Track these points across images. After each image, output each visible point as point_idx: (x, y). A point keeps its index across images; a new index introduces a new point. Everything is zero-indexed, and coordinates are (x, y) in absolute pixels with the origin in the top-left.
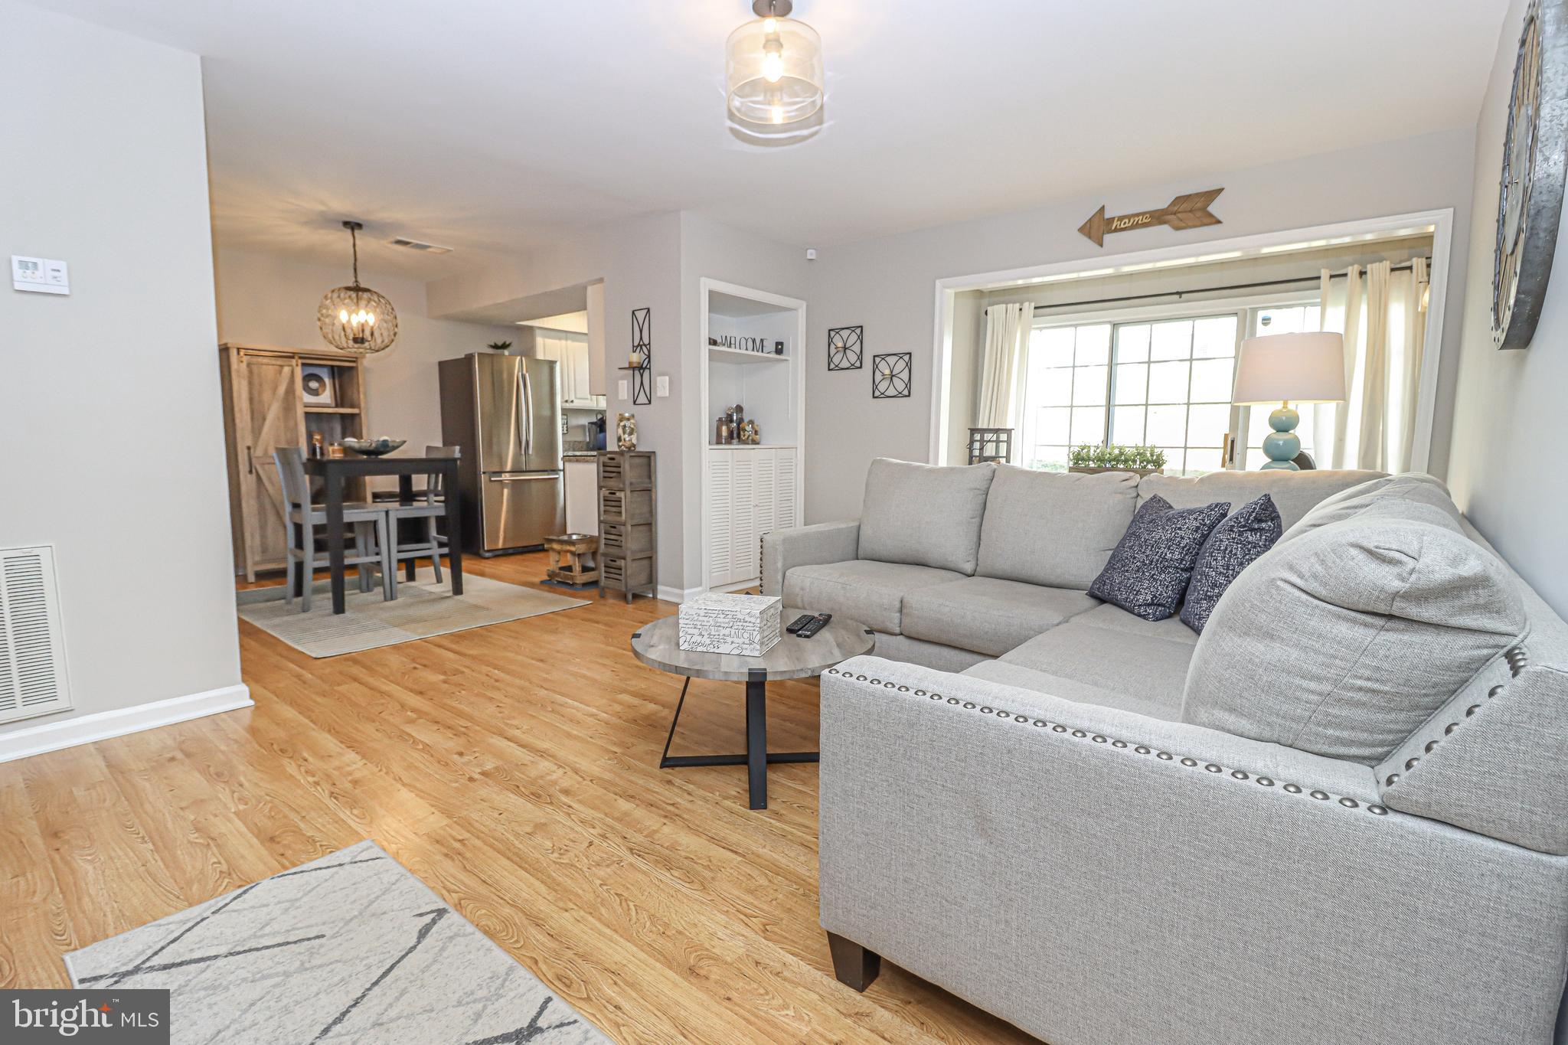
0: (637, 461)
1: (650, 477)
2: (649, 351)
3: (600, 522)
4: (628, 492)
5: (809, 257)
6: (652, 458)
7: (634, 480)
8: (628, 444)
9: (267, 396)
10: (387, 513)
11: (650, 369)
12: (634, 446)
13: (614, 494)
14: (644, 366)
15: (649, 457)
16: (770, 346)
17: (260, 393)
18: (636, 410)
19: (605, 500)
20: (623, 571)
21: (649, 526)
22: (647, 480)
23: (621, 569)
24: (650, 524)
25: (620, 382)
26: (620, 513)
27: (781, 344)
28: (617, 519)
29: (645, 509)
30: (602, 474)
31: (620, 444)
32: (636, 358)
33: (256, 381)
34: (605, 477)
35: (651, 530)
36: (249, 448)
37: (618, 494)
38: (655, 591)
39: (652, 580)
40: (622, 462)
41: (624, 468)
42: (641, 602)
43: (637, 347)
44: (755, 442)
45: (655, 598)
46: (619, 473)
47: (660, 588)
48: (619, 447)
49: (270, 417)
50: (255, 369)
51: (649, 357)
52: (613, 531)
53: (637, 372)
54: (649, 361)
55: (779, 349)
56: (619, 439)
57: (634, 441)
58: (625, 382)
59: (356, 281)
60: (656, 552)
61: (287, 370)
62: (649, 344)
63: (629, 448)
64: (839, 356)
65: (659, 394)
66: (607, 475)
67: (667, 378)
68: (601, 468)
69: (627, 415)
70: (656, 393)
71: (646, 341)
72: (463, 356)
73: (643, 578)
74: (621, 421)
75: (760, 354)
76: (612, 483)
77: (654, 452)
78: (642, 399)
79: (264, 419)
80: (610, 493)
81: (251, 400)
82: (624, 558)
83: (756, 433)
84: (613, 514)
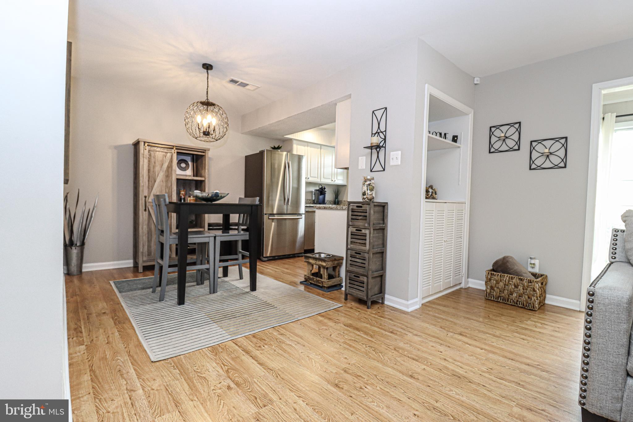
0: (377, 208)
1: (383, 220)
2: (385, 137)
3: (347, 249)
4: (372, 231)
5: (476, 82)
6: (386, 207)
7: (375, 222)
8: (369, 197)
9: (157, 168)
10: (215, 237)
11: (385, 147)
12: (373, 198)
13: (361, 231)
14: (381, 145)
15: (383, 207)
17: (154, 167)
18: (373, 174)
19: (352, 235)
20: (365, 285)
21: (382, 254)
22: (381, 222)
23: (364, 283)
24: (382, 253)
25: (360, 158)
26: (365, 244)
27: (457, 136)
28: (363, 248)
29: (380, 242)
30: (350, 217)
31: (365, 197)
32: (376, 140)
33: (153, 160)
34: (352, 219)
35: (382, 257)
36: (145, 197)
37: (363, 231)
38: (383, 299)
39: (382, 291)
40: (368, 209)
41: (370, 214)
42: (376, 306)
43: (375, 134)
44: (434, 198)
45: (383, 303)
46: (366, 216)
47: (387, 296)
48: (364, 198)
49: (158, 180)
50: (152, 153)
51: (385, 139)
52: (358, 256)
53: (374, 151)
54: (385, 142)
55: (455, 139)
56: (364, 194)
57: (374, 195)
58: (365, 157)
59: (207, 99)
60: (385, 272)
61: (169, 155)
62: (386, 131)
63: (370, 200)
64: (499, 143)
65: (392, 163)
66: (354, 217)
67: (400, 152)
68: (350, 213)
69: (369, 177)
70: (389, 163)
71: (382, 128)
72: (259, 152)
73: (376, 289)
74: (365, 181)
75: (444, 140)
76: (360, 223)
77: (387, 203)
78: (378, 167)
79: (155, 181)
80: (356, 230)
81: (149, 171)
82: (367, 276)
83: (436, 194)
84: (359, 244)
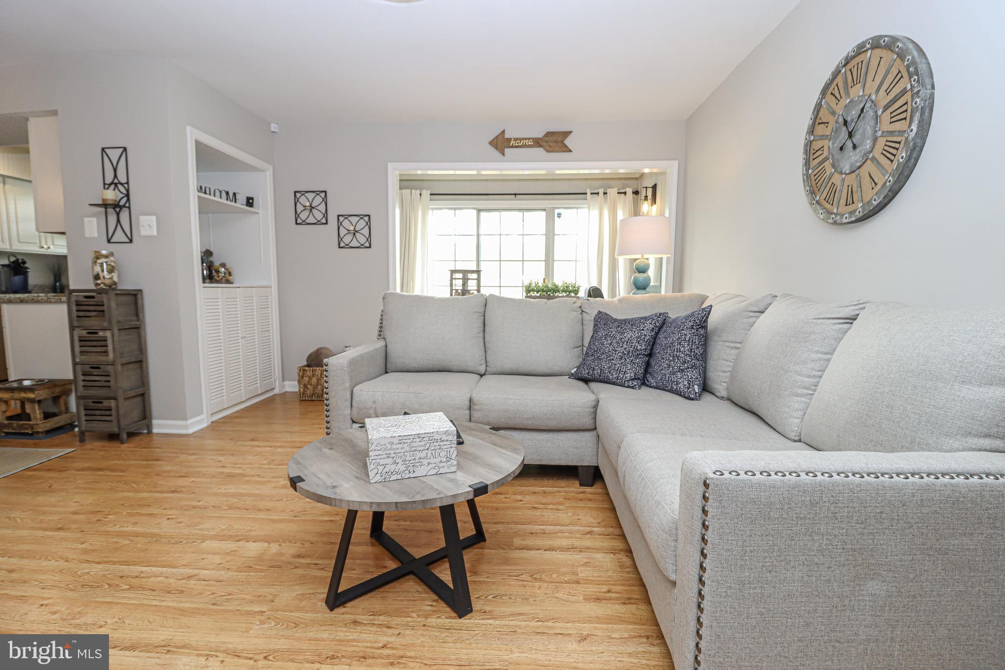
0: (123, 299)
1: (137, 315)
2: (128, 191)
3: (75, 364)
4: (116, 331)
5: (273, 130)
6: (139, 296)
7: (120, 319)
8: (107, 282)
11: (129, 208)
12: (115, 283)
13: (96, 333)
14: (122, 203)
15: (134, 297)
16: (242, 199)
18: (113, 248)
19: (80, 341)
20: (113, 412)
21: (140, 363)
22: (134, 318)
23: (111, 410)
24: (141, 362)
25: (86, 219)
26: (106, 352)
27: (252, 199)
28: (103, 358)
29: (135, 347)
30: (75, 314)
31: (99, 282)
32: (111, 195)
34: (78, 317)
35: (141, 368)
37: (101, 334)
38: (149, 427)
39: (146, 416)
40: (105, 300)
41: (109, 307)
42: (137, 439)
43: (110, 185)
44: (228, 282)
45: (150, 432)
46: (103, 311)
47: (154, 422)
48: (97, 285)
51: (128, 195)
52: (96, 372)
53: (110, 210)
54: (128, 200)
55: (250, 202)
56: (97, 277)
57: (115, 279)
58: (94, 220)
60: (149, 388)
62: (128, 183)
63: (110, 286)
64: (306, 213)
65: (144, 232)
66: (81, 314)
67: (154, 218)
68: (74, 308)
69: (104, 252)
70: (139, 231)
71: (122, 178)
73: (136, 414)
74: (98, 258)
75: (233, 204)
76: (94, 323)
77: (141, 290)
78: (119, 236)
80: (89, 333)
82: (115, 399)
83: (230, 274)
84: (95, 354)
